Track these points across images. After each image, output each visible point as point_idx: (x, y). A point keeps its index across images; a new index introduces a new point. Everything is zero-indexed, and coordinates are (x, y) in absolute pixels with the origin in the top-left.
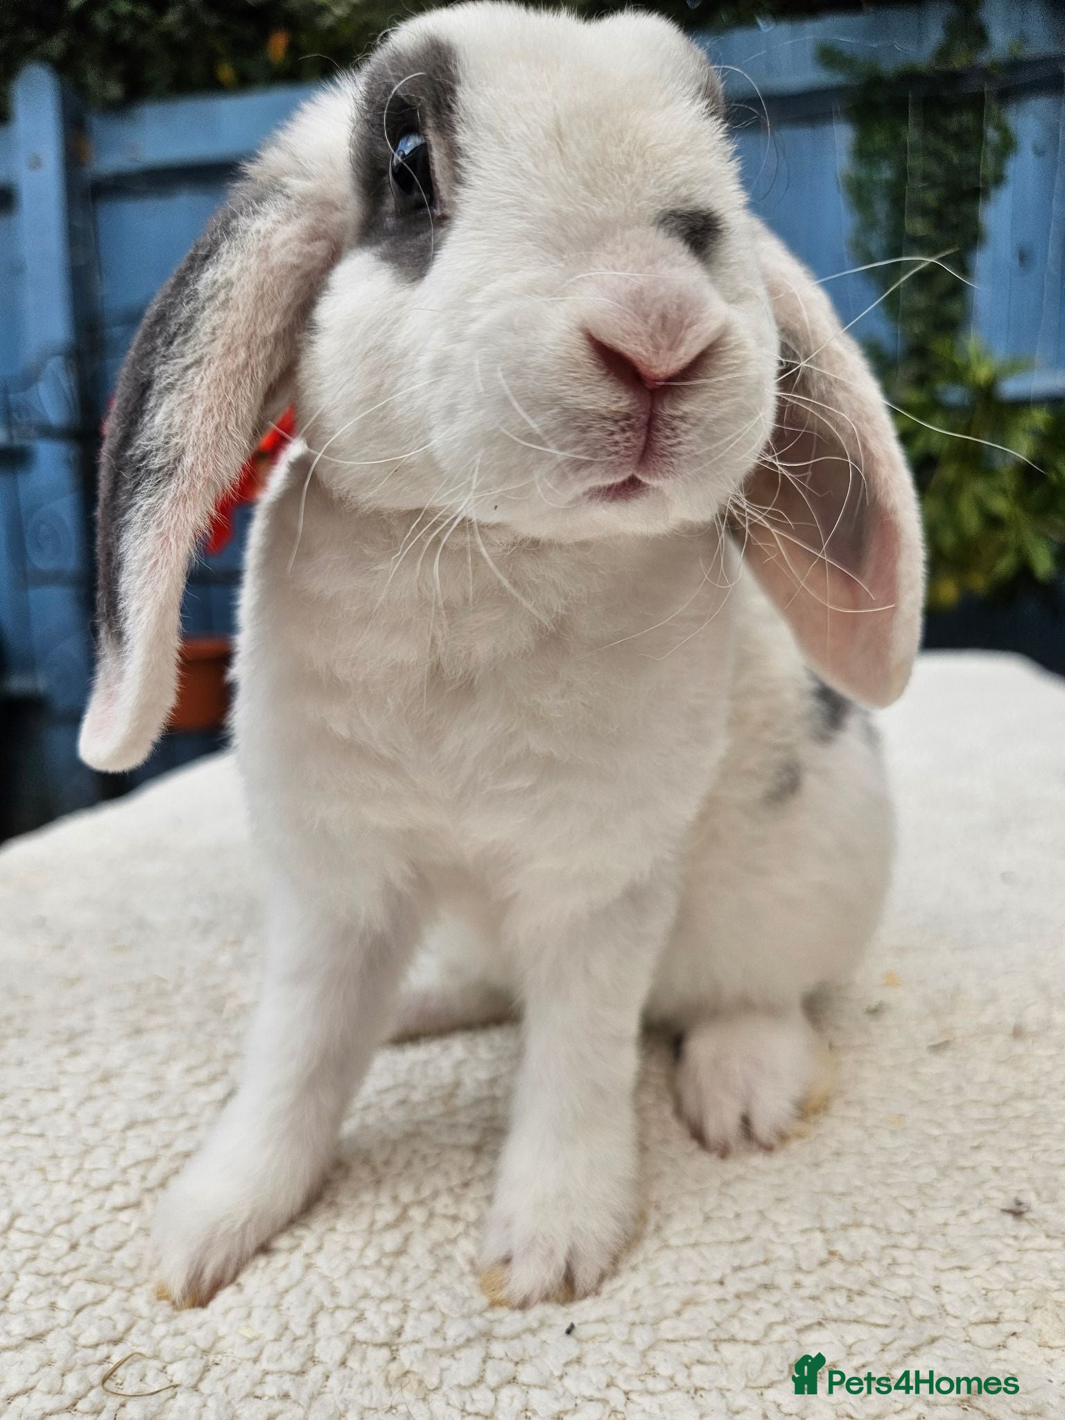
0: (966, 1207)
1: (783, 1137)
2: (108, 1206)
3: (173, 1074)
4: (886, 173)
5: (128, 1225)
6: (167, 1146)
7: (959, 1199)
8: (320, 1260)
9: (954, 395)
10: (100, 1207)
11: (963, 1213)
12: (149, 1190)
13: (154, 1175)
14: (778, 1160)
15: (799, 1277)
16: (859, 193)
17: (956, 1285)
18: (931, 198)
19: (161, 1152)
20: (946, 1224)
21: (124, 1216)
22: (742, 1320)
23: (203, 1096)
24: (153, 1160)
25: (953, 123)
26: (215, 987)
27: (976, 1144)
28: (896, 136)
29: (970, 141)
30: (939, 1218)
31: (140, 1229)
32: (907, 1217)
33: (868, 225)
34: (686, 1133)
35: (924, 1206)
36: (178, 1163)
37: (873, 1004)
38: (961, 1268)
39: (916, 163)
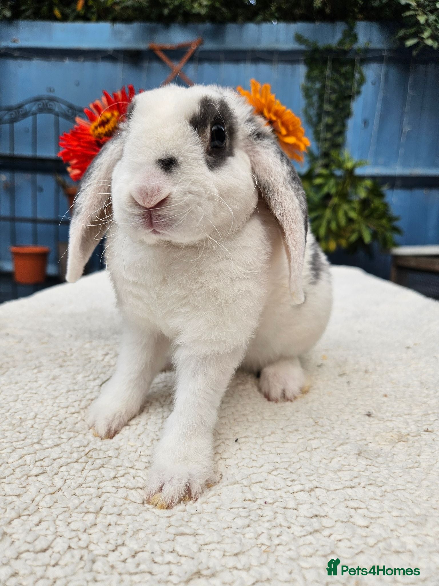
0: (353, 414)
1: (295, 398)
2: (68, 412)
3: (79, 377)
4: (318, 85)
5: (77, 418)
6: (84, 397)
7: (352, 413)
8: (148, 427)
9: (338, 173)
10: (66, 413)
11: (353, 416)
12: (82, 409)
13: (83, 404)
14: (295, 403)
15: (306, 428)
16: (307, 93)
17: (352, 433)
18: (334, 97)
19: (83, 399)
20: (348, 419)
21: (76, 415)
22: (289, 437)
23: (93, 384)
24: (81, 401)
25: (343, 70)
26: (86, 355)
27: (355, 398)
28: (322, 72)
29: (349, 77)
30: (346, 418)
31: (81, 419)
32: (336, 417)
33: (310, 105)
34: (263, 396)
35: (341, 415)
36: (89, 402)
37: (319, 364)
38: (354, 429)
39: (328, 83)
